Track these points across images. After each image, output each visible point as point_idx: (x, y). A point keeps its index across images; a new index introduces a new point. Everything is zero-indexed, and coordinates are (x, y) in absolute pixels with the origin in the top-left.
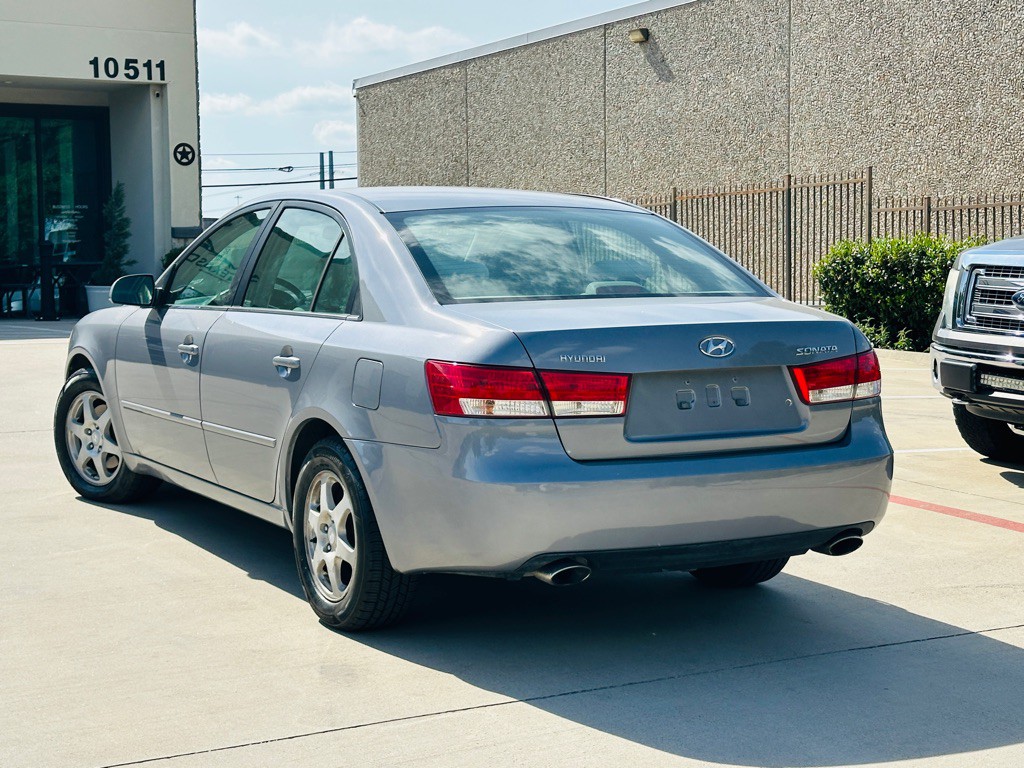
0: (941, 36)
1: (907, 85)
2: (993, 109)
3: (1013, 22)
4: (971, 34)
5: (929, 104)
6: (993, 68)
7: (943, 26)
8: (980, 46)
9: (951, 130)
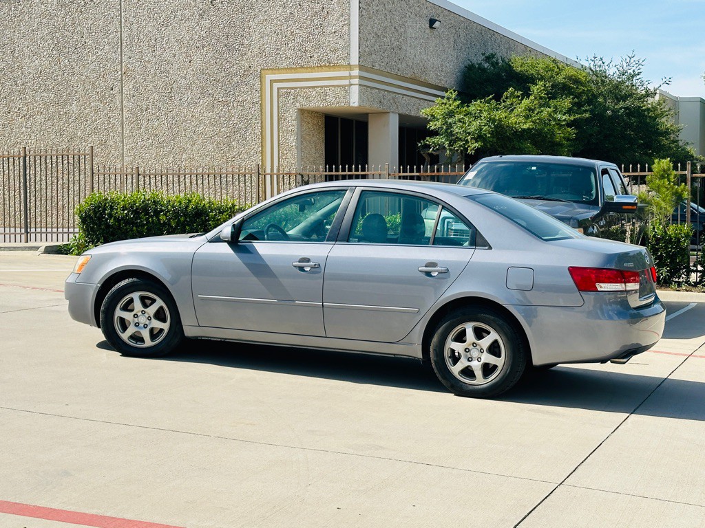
0: (44, 59)
1: (19, 88)
2: (85, 109)
3: (97, 56)
4: (66, 61)
5: (36, 102)
6: (84, 83)
7: (45, 54)
8: (74, 68)
9: (54, 120)
